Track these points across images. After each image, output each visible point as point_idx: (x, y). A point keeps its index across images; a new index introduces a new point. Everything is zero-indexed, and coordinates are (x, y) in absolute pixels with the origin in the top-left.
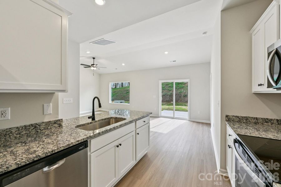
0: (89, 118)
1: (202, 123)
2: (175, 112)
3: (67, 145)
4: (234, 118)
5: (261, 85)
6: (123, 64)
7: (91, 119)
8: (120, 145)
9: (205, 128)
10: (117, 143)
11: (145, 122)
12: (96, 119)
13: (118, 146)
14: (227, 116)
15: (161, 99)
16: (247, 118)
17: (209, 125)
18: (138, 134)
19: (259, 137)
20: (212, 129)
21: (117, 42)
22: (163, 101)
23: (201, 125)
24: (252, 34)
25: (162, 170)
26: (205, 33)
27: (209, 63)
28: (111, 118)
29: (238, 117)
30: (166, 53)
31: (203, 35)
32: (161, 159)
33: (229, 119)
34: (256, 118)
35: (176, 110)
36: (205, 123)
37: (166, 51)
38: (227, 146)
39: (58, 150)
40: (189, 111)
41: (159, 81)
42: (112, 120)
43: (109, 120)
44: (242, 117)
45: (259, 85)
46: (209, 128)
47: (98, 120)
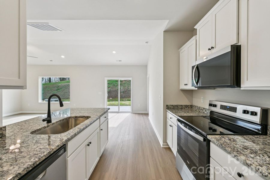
0: (44, 120)
1: (142, 114)
2: (120, 106)
3: (49, 152)
4: (171, 106)
5: (186, 85)
6: (63, 57)
7: (46, 121)
8: (91, 143)
9: (145, 117)
10: (87, 142)
11: (106, 117)
12: (53, 121)
13: (89, 145)
14: (167, 106)
15: (106, 95)
16: (177, 106)
17: (147, 114)
18: (102, 130)
19: (193, 116)
20: (150, 117)
21: (63, 31)
22: (108, 97)
23: (141, 116)
24: (180, 52)
25: (124, 157)
26: (147, 42)
27: (146, 66)
28: (70, 117)
29: (172, 105)
30: (114, 52)
31: (146, 44)
32: (120, 149)
33: (168, 107)
34: (182, 105)
35: (120, 105)
36: (144, 114)
37: (115, 51)
38: (169, 125)
39: (40, 161)
40: (131, 104)
41: (105, 78)
42: (72, 120)
43: (68, 120)
44: (175, 105)
45: (185, 85)
46: (147, 117)
47: (56, 122)
